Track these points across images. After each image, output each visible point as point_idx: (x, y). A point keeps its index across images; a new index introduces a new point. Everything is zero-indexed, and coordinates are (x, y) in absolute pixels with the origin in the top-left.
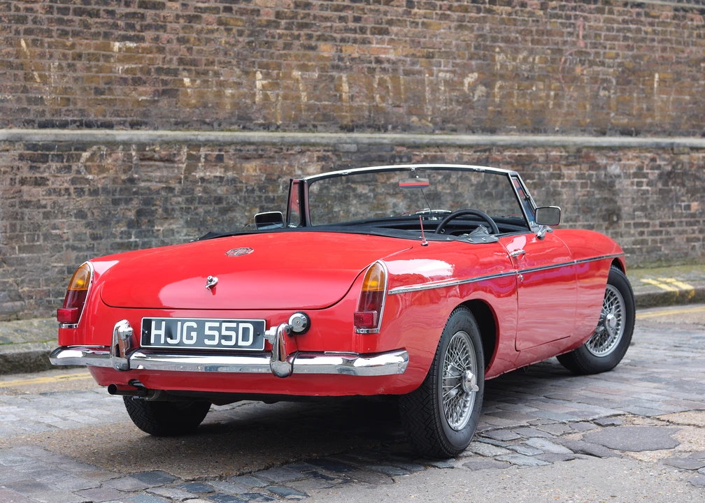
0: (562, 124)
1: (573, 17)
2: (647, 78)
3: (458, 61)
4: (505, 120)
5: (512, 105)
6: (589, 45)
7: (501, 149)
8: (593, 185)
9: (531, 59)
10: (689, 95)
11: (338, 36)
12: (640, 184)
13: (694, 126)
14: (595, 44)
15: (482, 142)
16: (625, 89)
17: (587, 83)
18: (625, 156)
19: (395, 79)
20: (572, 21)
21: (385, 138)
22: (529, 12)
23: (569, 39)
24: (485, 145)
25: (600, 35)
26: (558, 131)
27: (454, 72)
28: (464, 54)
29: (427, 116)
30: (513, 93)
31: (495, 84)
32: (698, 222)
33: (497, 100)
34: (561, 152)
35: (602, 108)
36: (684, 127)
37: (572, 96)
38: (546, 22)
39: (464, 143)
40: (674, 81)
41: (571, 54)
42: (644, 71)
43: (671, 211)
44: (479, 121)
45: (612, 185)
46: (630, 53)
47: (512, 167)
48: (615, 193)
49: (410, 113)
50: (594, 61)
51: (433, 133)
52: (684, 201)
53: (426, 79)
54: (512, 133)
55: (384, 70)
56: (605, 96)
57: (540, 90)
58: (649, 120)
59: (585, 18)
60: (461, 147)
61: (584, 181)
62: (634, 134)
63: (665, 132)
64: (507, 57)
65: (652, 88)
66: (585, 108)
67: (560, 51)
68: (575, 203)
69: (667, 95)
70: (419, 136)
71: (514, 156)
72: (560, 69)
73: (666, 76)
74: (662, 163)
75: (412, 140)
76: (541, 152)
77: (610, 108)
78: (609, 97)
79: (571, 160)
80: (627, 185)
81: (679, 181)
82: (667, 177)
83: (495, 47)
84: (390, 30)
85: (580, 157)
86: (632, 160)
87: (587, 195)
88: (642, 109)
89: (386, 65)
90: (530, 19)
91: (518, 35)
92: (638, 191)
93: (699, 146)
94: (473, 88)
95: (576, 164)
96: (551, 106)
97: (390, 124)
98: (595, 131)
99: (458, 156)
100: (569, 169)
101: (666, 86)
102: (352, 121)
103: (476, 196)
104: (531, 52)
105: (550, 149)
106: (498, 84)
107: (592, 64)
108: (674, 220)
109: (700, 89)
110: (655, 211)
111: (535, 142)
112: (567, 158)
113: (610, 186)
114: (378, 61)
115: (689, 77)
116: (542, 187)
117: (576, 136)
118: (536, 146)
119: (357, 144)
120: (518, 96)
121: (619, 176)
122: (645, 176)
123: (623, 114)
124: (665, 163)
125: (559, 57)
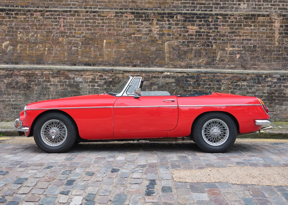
0: (52, 61)
1: (58, 18)
2: (99, 42)
4: (23, 59)
5: (26, 53)
6: (66, 29)
7: (19, 70)
8: (66, 85)
9: (36, 36)
10: (125, 49)
12: (93, 86)
13: (128, 62)
14: (70, 28)
15: (9, 67)
16: (86, 47)
17: (65, 45)
20: (58, 20)
22: (34, 17)
23: (55, 27)
24: (11, 69)
25: (73, 25)
26: (50, 63)
28: (3, 34)
30: (26, 49)
31: (17, 45)
33: (19, 51)
34: (49, 72)
35: (74, 54)
37: (57, 50)
38: (44, 21)
39: (1, 68)
40: (115, 43)
41: (57, 33)
42: (98, 39)
44: (10, 59)
46: (90, 32)
47: (24, 77)
48: (79, 89)
50: (69, 35)
54: (26, 64)
56: (75, 49)
57: (41, 47)
58: (100, 60)
59: (64, 19)
62: (92, 65)
63: (110, 64)
64: (24, 35)
65: (102, 46)
66: (64, 54)
67: (51, 32)
68: (57, 93)
69: (111, 48)
71: (26, 73)
72: (51, 39)
73: (110, 41)
74: (107, 77)
76: (39, 71)
77: (78, 54)
78: (78, 50)
79: (55, 75)
80: (86, 86)
81: (116, 85)
82: (109, 83)
83: (17, 31)
85: (59, 74)
86: (89, 75)
87: (64, 89)
88: (97, 55)
90: (35, 20)
91: (29, 26)
92: (92, 89)
94: (7, 47)
95: (57, 77)
96: (46, 54)
98: (70, 64)
100: (54, 79)
101: (111, 45)
103: (7, 88)
104: (36, 33)
105: (43, 71)
106: (19, 45)
107: (67, 37)
109: (132, 46)
112: (53, 74)
115: (124, 41)
116: (39, 86)
117: (59, 65)
118: (36, 69)
120: (29, 50)
121: (81, 82)
122: (97, 82)
123: (86, 57)
124: (109, 77)
125: (50, 34)
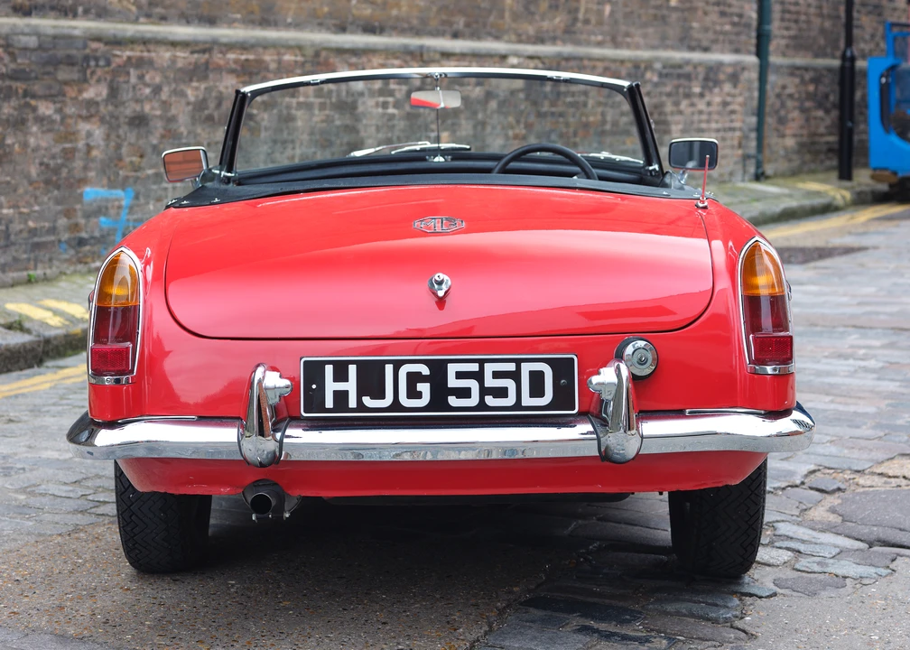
0: (295, 13)
4: (227, 4)
7: (224, 49)
8: (333, 106)
12: (385, 105)
15: (200, 38)
18: (370, 64)
21: (75, 28)
24: (205, 42)
26: (291, 23)
34: (296, 56)
36: (434, 24)
39: (178, 38)
44: (195, 5)
45: (353, 107)
47: (238, 76)
48: (357, 119)
51: (136, 21)
54: (236, 24)
58: (394, 12)
60: (174, 44)
61: (322, 100)
63: (412, 29)
68: (312, 133)
70: (120, 26)
71: (240, 60)
75: (112, 32)
76: (273, 54)
80: (372, 107)
85: (318, 64)
87: (325, 121)
92: (384, 114)
93: (451, 51)
97: (80, 5)
98: (333, 25)
99: (170, 59)
103: (194, 120)
105: (282, 51)
111: (265, 39)
112: (303, 64)
116: (273, 109)
117: (312, 31)
118: (266, 45)
119: (38, 35)
121: (362, 94)
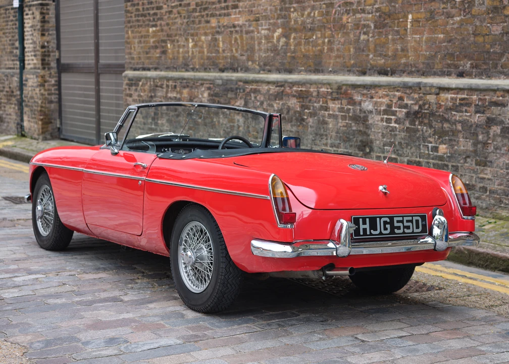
0: (333, 65)
2: (401, 20)
3: (272, 21)
4: (298, 63)
5: (301, 51)
7: (291, 85)
8: (350, 118)
10: (443, 33)
11: (218, 13)
12: (389, 121)
13: (449, 66)
15: (279, 80)
16: (381, 32)
17: (351, 30)
18: (377, 94)
19: (241, 37)
24: (282, 82)
26: (331, 71)
27: (269, 29)
28: (274, 16)
29: (256, 61)
30: (301, 42)
31: (291, 36)
32: (447, 166)
33: (292, 47)
34: (327, 89)
35: (363, 51)
36: (438, 67)
37: (340, 42)
39: (270, 80)
40: (427, 20)
41: (339, 6)
42: (399, 13)
43: (418, 151)
44: (283, 64)
45: (365, 119)
47: (297, 98)
48: (368, 127)
49: (248, 60)
50: (356, 9)
51: (259, 73)
52: (431, 143)
53: (256, 36)
54: (302, 73)
55: (237, 31)
56: (364, 39)
57: (319, 38)
58: (403, 61)
60: (269, 83)
61: (343, 114)
62: (389, 74)
63: (418, 71)
64: (298, 14)
65: (406, 30)
66: (350, 51)
67: (332, 5)
68: (337, 133)
69: (420, 34)
70: (249, 75)
71: (298, 90)
72: (332, 19)
73: (419, 15)
74: (410, 102)
75: (245, 78)
76: (315, 88)
77: (369, 50)
78: (368, 40)
79: (335, 95)
80: (378, 121)
81: (426, 121)
82: (413, 116)
83: (290, 8)
84: (239, 5)
85: (340, 94)
86: (382, 97)
87: (346, 126)
88: (397, 49)
89: (238, 29)
92: (387, 127)
93: (447, 86)
94: (278, 40)
95: (338, 99)
96: (325, 51)
97: (239, 67)
98: (357, 71)
99: (267, 90)
100: (333, 103)
101: (419, 26)
102: (224, 66)
104: (313, 8)
105: (320, 86)
106: (293, 35)
107: (355, 12)
108: (421, 160)
109: (455, 26)
110: (403, 148)
111: (310, 80)
112: (332, 93)
113: (364, 121)
114: (234, 26)
115: (443, 14)
116: (315, 117)
117: (344, 75)
118: (311, 83)
120: (305, 44)
121: (371, 112)
122: (394, 113)
123: (380, 55)
124: (412, 102)
125: (331, 9)
